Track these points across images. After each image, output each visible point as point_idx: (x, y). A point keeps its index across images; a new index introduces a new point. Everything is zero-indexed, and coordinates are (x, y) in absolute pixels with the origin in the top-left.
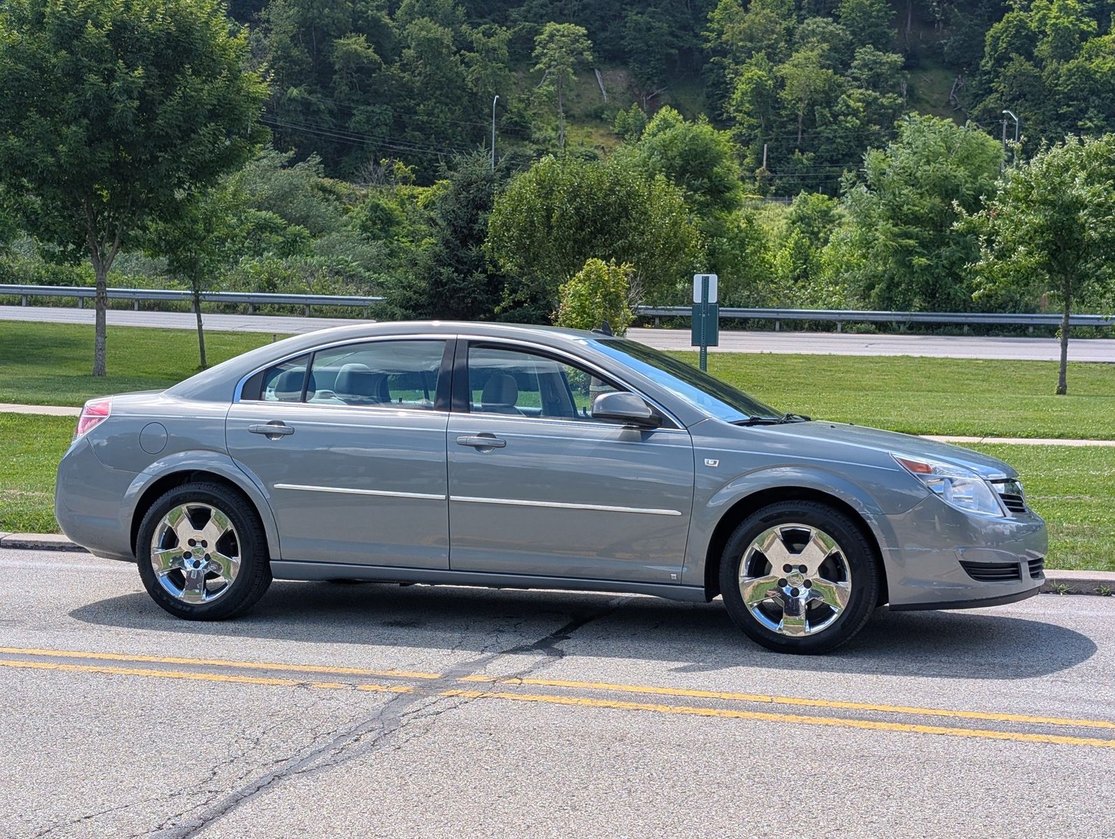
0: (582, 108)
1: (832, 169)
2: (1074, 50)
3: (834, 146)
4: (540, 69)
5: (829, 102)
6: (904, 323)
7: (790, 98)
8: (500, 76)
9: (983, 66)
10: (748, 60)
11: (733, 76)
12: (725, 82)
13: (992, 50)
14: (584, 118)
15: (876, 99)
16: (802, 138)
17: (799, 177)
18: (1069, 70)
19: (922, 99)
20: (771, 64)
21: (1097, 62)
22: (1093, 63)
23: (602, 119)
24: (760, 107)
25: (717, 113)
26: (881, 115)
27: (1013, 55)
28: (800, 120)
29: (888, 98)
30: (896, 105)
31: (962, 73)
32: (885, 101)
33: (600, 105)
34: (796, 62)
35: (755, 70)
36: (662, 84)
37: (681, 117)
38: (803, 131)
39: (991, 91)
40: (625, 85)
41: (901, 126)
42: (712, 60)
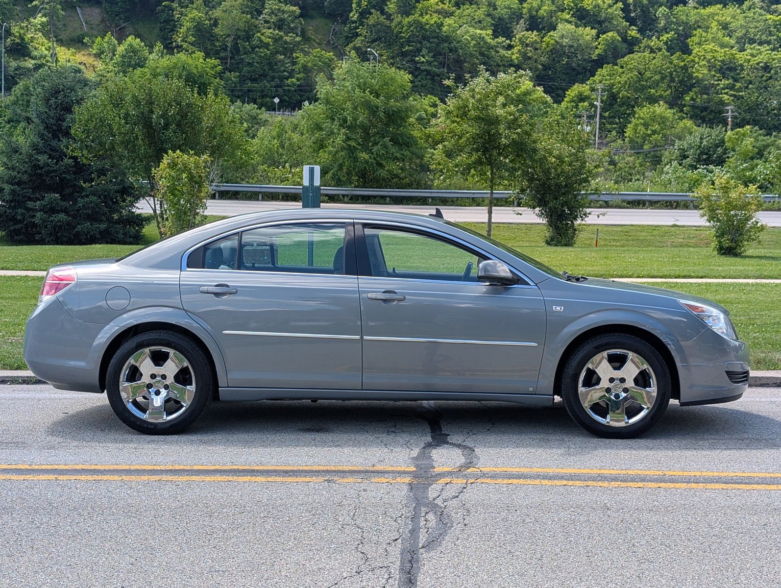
0: (68, 34)
1: (252, 85)
2: (411, 9)
3: (253, 68)
4: (36, 5)
5: (248, 37)
6: (347, 195)
7: (222, 34)
8: (6, 9)
9: (352, 17)
10: (190, 5)
11: (180, 16)
12: (173, 20)
13: (357, 6)
14: (70, 42)
15: (281, 37)
16: (230, 63)
17: (229, 90)
18: (409, 23)
19: (311, 39)
20: (207, 9)
21: (427, 17)
22: (424, 18)
23: (83, 43)
24: (200, 38)
25: (168, 42)
26: (285, 48)
27: (373, 11)
28: (229, 49)
29: (290, 37)
30: (295, 42)
31: (338, 22)
32: (288, 39)
33: (81, 33)
34: (224, 9)
35: (195, 12)
36: (127, 19)
37: (143, 44)
38: (231, 58)
39: (357, 35)
40: (99, 19)
41: (298, 57)
42: (163, 4)
